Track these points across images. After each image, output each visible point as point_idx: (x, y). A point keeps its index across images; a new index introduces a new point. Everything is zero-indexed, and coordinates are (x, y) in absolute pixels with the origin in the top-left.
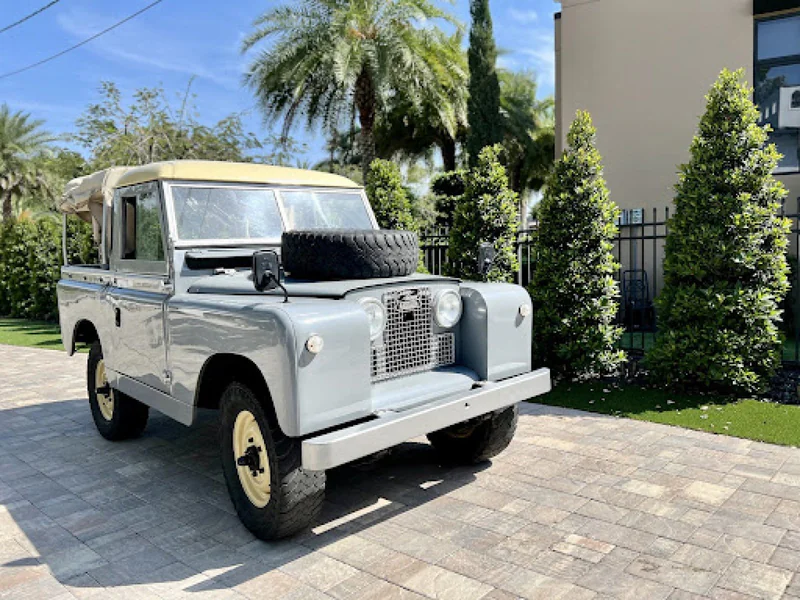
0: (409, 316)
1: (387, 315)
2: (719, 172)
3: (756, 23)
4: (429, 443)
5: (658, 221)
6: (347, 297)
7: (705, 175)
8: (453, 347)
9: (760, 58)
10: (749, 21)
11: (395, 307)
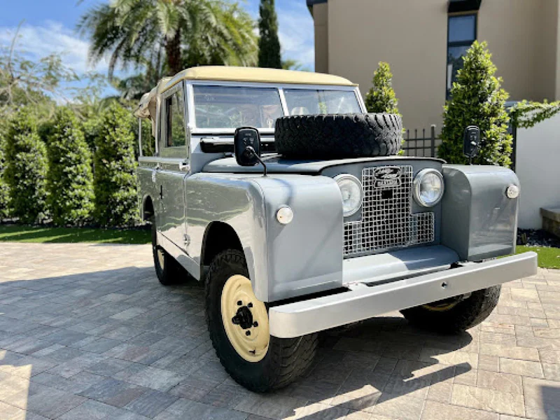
0: (387, 194)
1: (365, 192)
2: (476, 105)
3: (449, 17)
4: (402, 316)
5: (418, 138)
6: (323, 172)
7: (467, 107)
8: (433, 224)
9: (450, 41)
10: (445, 16)
11: (373, 185)
